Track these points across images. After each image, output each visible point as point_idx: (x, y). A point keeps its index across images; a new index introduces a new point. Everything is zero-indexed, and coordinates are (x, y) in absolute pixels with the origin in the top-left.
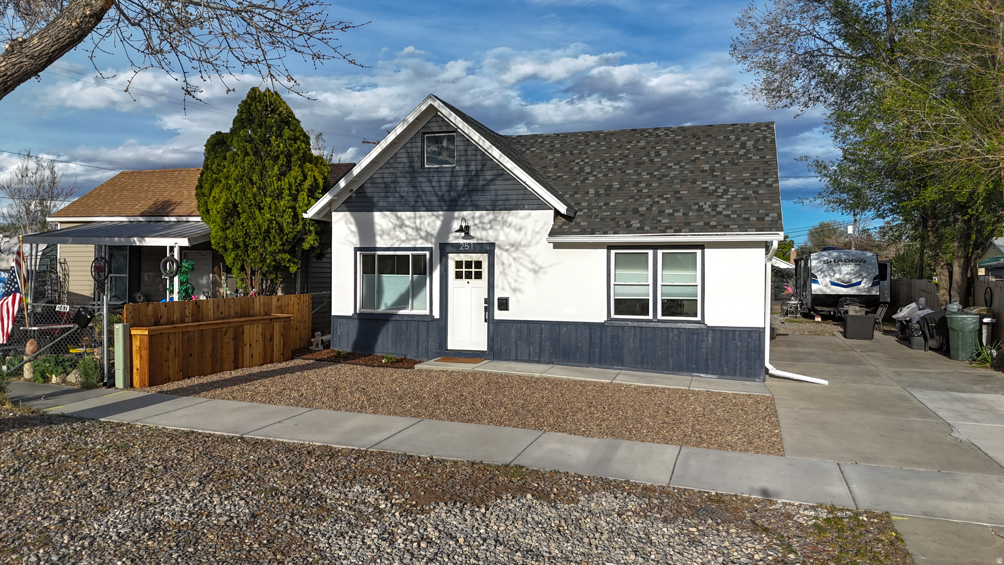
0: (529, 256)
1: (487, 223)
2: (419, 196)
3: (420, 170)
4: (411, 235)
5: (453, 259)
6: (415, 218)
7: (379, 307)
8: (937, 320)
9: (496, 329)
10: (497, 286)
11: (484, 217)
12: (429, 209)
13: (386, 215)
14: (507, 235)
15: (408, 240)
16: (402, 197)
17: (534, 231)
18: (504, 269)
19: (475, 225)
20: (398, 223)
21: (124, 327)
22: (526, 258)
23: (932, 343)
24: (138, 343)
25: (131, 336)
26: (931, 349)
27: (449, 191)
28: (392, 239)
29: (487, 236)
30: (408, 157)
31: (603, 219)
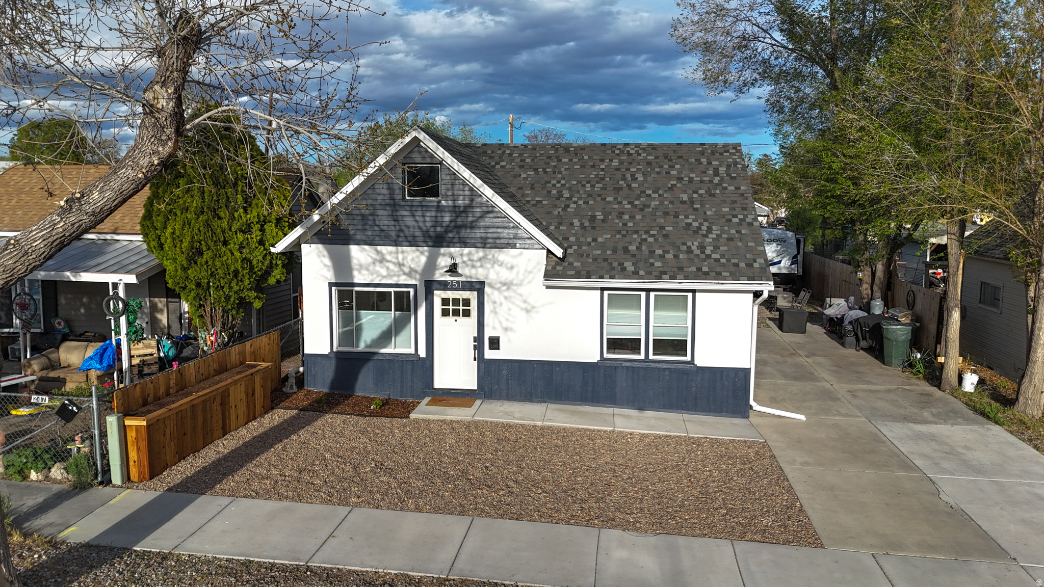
0: (521, 295)
1: (477, 261)
2: (401, 231)
3: (403, 203)
4: (393, 271)
5: (439, 296)
6: (397, 253)
7: (357, 347)
8: (871, 326)
9: (486, 368)
10: (488, 325)
11: (474, 255)
12: (413, 243)
13: (364, 249)
14: (498, 274)
15: (389, 276)
16: (382, 230)
17: (526, 271)
18: (495, 308)
19: (464, 262)
20: (378, 258)
21: (119, 419)
22: (518, 297)
23: (863, 344)
24: (134, 434)
25: (125, 426)
26: (862, 349)
27: (434, 226)
28: (372, 274)
29: (476, 274)
30: (389, 189)
31: (595, 260)
